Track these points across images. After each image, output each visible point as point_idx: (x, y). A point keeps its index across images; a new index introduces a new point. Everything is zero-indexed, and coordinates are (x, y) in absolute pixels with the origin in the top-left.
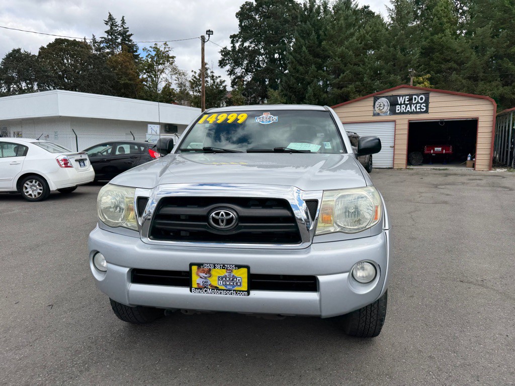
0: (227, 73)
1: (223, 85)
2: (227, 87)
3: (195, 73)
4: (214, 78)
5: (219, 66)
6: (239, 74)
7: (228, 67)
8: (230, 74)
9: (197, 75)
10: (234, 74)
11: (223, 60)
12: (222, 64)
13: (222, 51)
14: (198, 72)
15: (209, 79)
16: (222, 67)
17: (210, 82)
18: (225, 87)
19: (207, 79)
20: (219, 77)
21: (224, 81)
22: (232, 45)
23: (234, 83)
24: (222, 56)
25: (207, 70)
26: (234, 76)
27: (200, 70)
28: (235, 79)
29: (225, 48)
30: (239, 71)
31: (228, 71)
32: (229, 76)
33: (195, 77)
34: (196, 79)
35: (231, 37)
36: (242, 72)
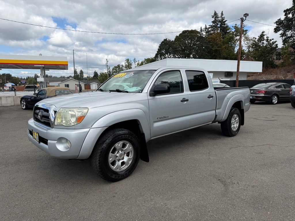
0: (280, 36)
1: (275, 44)
2: (278, 45)
3: (256, 38)
4: (269, 40)
5: (274, 32)
6: (289, 35)
7: (281, 32)
8: (282, 36)
9: (256, 40)
10: (285, 35)
11: (277, 27)
12: (276, 30)
13: (277, 22)
14: (257, 38)
15: (265, 42)
16: (276, 32)
17: (265, 43)
18: (276, 45)
19: (263, 42)
20: (273, 39)
21: (276, 41)
22: (285, 17)
23: (284, 42)
24: (276, 25)
25: (264, 36)
26: (285, 37)
27: (259, 36)
28: (285, 39)
29: (280, 19)
30: (289, 33)
31: (281, 34)
32: (281, 37)
33: (255, 41)
34: (256, 42)
35: (285, 11)
36: (292, 33)
